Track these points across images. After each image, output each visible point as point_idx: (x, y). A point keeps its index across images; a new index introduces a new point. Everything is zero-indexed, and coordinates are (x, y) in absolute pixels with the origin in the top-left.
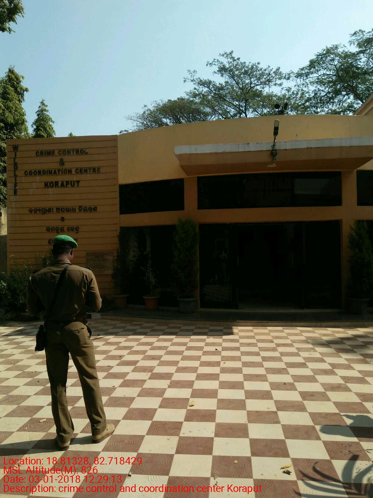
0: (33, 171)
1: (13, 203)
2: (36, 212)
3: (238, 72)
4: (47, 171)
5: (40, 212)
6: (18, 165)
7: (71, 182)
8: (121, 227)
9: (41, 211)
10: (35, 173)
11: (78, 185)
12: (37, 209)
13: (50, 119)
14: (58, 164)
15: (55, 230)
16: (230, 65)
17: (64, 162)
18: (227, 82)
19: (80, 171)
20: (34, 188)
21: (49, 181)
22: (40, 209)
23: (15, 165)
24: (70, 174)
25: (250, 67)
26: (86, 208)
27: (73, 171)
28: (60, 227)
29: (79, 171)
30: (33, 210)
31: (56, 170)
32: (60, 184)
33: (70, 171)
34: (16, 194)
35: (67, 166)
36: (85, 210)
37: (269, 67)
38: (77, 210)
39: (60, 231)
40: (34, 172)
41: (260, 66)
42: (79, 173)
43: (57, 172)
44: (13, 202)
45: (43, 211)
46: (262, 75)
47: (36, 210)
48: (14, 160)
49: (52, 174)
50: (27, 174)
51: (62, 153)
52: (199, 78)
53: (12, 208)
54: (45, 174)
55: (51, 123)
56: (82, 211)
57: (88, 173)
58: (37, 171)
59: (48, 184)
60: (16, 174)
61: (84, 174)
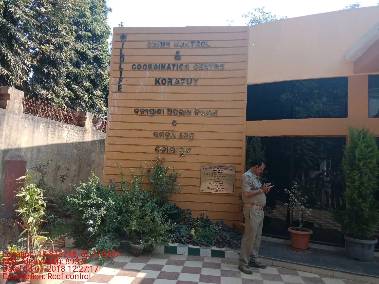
0: (142, 65)
1: (115, 100)
2: (143, 113)
4: (160, 65)
5: (148, 114)
6: (125, 57)
7: (188, 79)
9: (149, 112)
10: (145, 67)
11: (196, 84)
12: (144, 110)
14: (174, 57)
15: (165, 136)
17: (180, 56)
19: (200, 67)
20: (142, 85)
21: (161, 77)
22: (148, 109)
23: (122, 57)
24: (187, 70)
27: (191, 67)
29: (198, 67)
30: (140, 110)
31: (171, 65)
32: (174, 81)
33: (187, 67)
34: (120, 91)
35: (183, 60)
36: (203, 113)
38: (193, 114)
39: (171, 137)
42: (198, 69)
43: (172, 67)
45: (151, 112)
47: (142, 111)
48: (121, 51)
49: (165, 69)
50: (135, 68)
53: (115, 107)
54: (157, 68)
56: (199, 115)
57: (209, 70)
58: (147, 65)
59: (160, 81)
60: (122, 67)
61: (203, 71)
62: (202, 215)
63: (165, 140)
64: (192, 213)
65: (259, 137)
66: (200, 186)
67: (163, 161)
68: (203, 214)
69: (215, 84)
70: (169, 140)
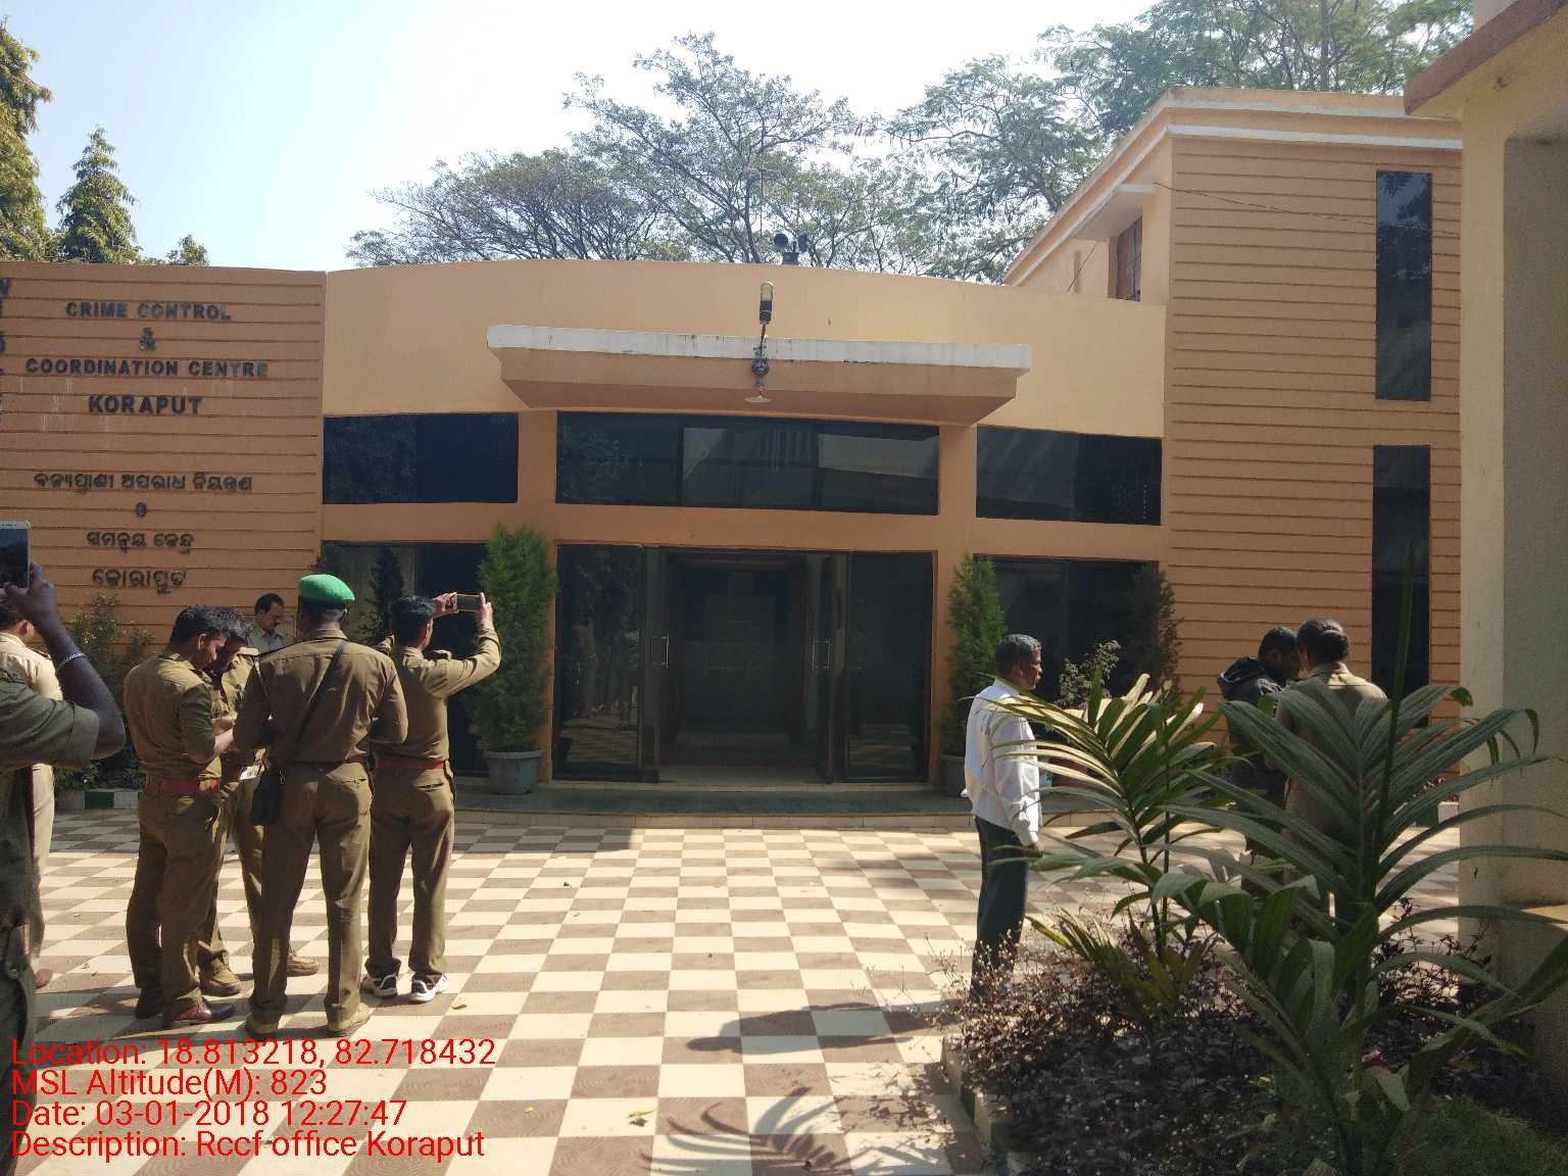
0: (54, 361)
2: (59, 485)
3: (727, 95)
4: (100, 362)
5: (71, 486)
6: (7, 340)
7: (174, 399)
8: (324, 542)
9: (74, 482)
11: (195, 411)
12: (62, 477)
13: (121, 189)
14: (136, 343)
15: (117, 545)
16: (705, 73)
17: (154, 340)
18: (694, 122)
19: (205, 369)
20: (55, 413)
21: (105, 393)
22: (71, 475)
24: (172, 374)
25: (762, 85)
26: (218, 479)
27: (183, 368)
28: (131, 533)
29: (201, 369)
30: (49, 477)
31: (129, 362)
32: (138, 403)
33: (172, 368)
35: (165, 352)
36: (215, 485)
37: (817, 93)
38: (189, 485)
39: (135, 543)
40: (58, 363)
41: (791, 89)
42: (200, 374)
43: (132, 369)
45: (80, 481)
46: (798, 112)
47: (58, 478)
49: (114, 371)
50: (35, 369)
51: (149, 310)
52: (610, 100)
54: (93, 370)
55: (123, 204)
56: (204, 488)
57: (229, 378)
58: (68, 361)
59: (102, 403)
61: (215, 378)
63: (119, 552)
67: (112, 606)
69: (245, 414)
70: (129, 552)
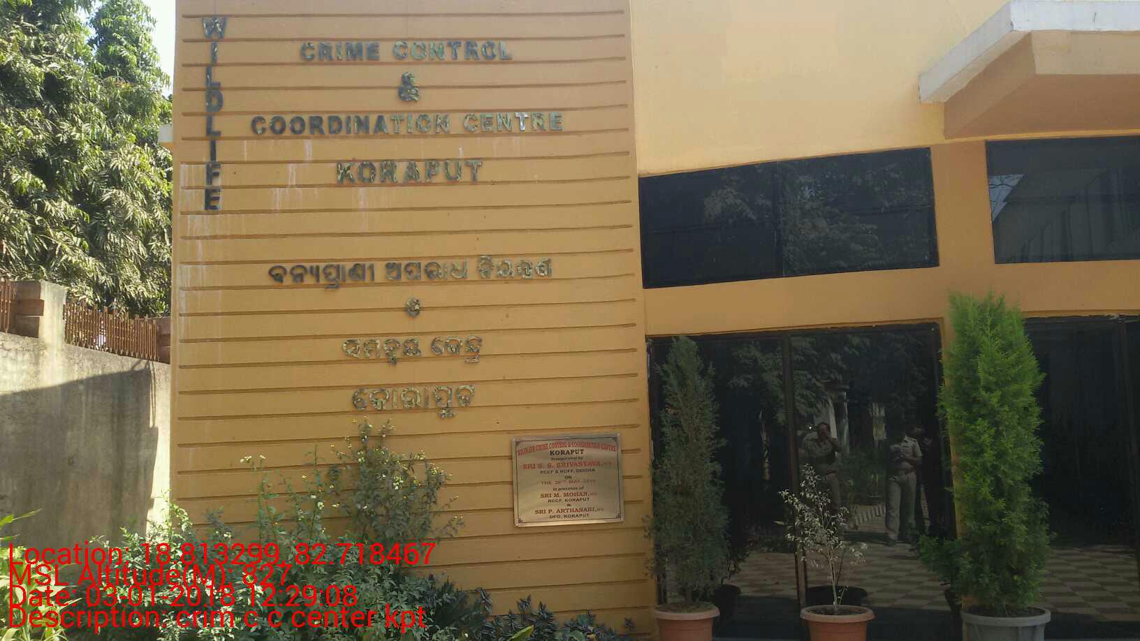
0: (288, 118)
1: (199, 242)
2: (302, 280)
4: (349, 118)
5: (318, 280)
6: (225, 94)
7: (446, 163)
9: (322, 276)
10: (297, 127)
11: (474, 178)
12: (305, 269)
14: (394, 92)
15: (382, 357)
17: (415, 88)
20: (292, 186)
21: (357, 158)
22: (318, 268)
23: (213, 92)
24: (441, 133)
26: (510, 263)
27: (456, 123)
28: (402, 339)
30: (288, 270)
31: (386, 117)
32: (401, 171)
33: (442, 124)
34: (214, 208)
35: (429, 101)
36: (507, 271)
38: (472, 274)
39: (404, 354)
40: (292, 121)
42: (479, 132)
43: (390, 126)
44: (198, 238)
45: (330, 274)
47: (299, 271)
48: (208, 72)
49: (367, 128)
50: (263, 130)
53: (198, 263)
54: (339, 130)
56: (493, 277)
57: (515, 134)
58: (306, 118)
59: (354, 172)
60: (216, 127)
61: (497, 135)
62: (525, 603)
63: (386, 365)
64: (490, 601)
65: (692, 337)
66: (512, 509)
67: (382, 438)
68: (529, 599)
69: (536, 177)
70: (399, 365)
